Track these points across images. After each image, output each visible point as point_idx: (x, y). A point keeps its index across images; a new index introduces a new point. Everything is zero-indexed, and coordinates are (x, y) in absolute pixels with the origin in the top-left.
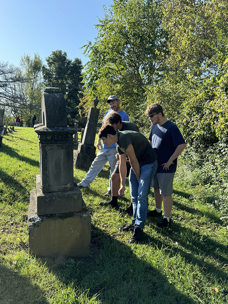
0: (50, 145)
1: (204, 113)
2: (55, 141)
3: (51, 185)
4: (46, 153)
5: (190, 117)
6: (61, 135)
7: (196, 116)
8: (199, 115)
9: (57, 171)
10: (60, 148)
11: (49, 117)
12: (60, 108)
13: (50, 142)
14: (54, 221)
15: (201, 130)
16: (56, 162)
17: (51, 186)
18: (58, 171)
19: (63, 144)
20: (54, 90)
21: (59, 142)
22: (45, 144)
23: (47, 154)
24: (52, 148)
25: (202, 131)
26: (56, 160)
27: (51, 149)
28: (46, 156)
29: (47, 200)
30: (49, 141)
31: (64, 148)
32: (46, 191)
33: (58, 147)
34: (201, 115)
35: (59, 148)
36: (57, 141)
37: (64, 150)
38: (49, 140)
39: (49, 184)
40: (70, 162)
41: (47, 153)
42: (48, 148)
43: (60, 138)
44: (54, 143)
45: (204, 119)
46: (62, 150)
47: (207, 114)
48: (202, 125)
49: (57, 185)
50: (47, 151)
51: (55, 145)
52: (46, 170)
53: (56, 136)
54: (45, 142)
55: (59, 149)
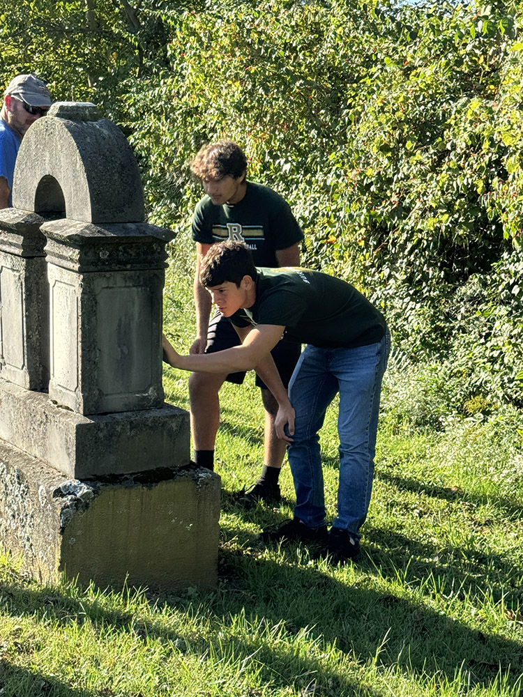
0: (105, 276)
1: (449, 147)
2: (119, 262)
3: (105, 393)
4: (95, 299)
5: (395, 160)
6: (134, 245)
7: (419, 156)
8: (427, 150)
9: (122, 351)
10: (131, 285)
11: (98, 194)
12: (123, 167)
13: (108, 268)
14: (127, 491)
15: (440, 211)
16: (119, 326)
17: (107, 395)
18: (126, 350)
19: (138, 272)
20: (87, 112)
21: (129, 266)
22: (92, 274)
23: (96, 303)
24: (111, 285)
25: (442, 214)
26: (120, 320)
27: (107, 287)
28: (95, 309)
29: (101, 435)
30: (104, 264)
31: (141, 283)
32: (93, 409)
33: (126, 281)
34: (435, 154)
35: (127, 285)
36: (125, 264)
37: (140, 289)
38: (103, 262)
39: (101, 391)
40: (154, 324)
41: (98, 298)
42: (100, 283)
43: (131, 255)
44: (117, 269)
45: (449, 169)
46: (135, 289)
47: (459, 151)
48: (443, 193)
49: (121, 393)
50: (97, 292)
51: (118, 277)
52: (94, 348)
53: (121, 248)
54: (92, 268)
55: (129, 287)
